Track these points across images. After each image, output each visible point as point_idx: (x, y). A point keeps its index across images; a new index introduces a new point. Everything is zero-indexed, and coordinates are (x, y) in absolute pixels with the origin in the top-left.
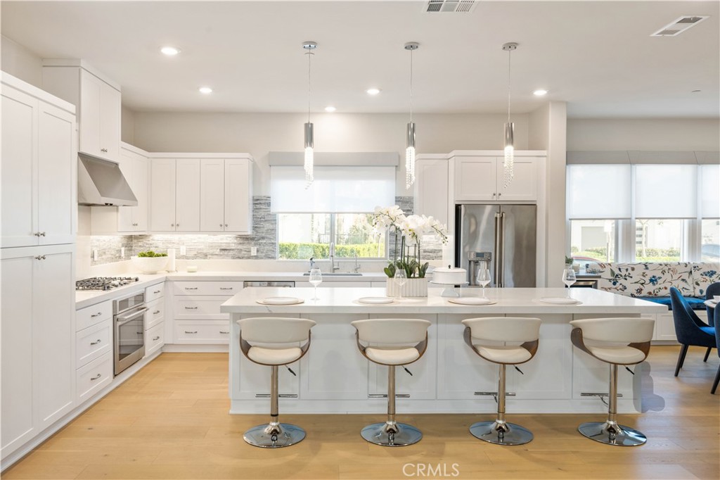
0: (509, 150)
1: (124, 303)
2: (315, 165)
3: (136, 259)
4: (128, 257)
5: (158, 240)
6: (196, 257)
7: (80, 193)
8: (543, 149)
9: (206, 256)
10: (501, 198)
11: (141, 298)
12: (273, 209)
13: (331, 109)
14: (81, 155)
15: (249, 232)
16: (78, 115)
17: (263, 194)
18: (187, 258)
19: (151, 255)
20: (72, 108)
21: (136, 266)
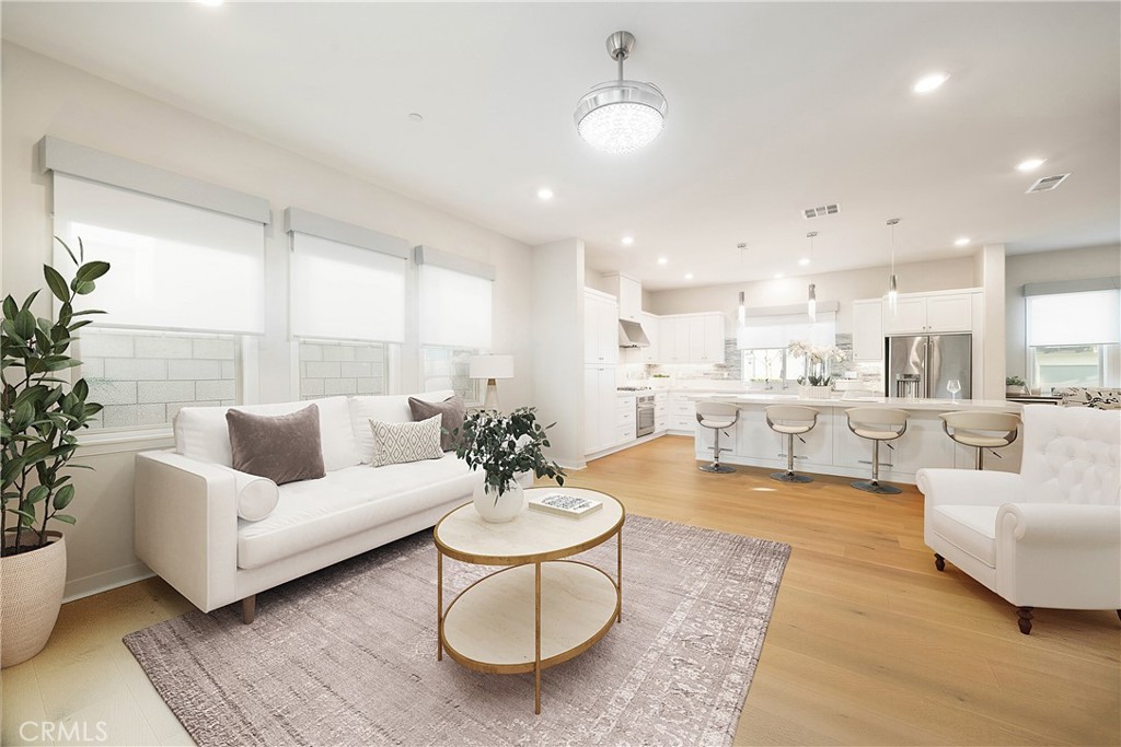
0: (893, 295)
1: (642, 399)
2: (747, 317)
3: (652, 379)
4: (647, 378)
5: (664, 369)
6: (688, 378)
7: (620, 340)
8: (979, 286)
9: (694, 378)
10: (931, 330)
11: (652, 399)
12: (738, 347)
13: (779, 276)
14: (620, 320)
15: (722, 362)
16: (618, 301)
17: (731, 337)
18: (682, 379)
19: (660, 376)
20: (615, 298)
21: (653, 382)
